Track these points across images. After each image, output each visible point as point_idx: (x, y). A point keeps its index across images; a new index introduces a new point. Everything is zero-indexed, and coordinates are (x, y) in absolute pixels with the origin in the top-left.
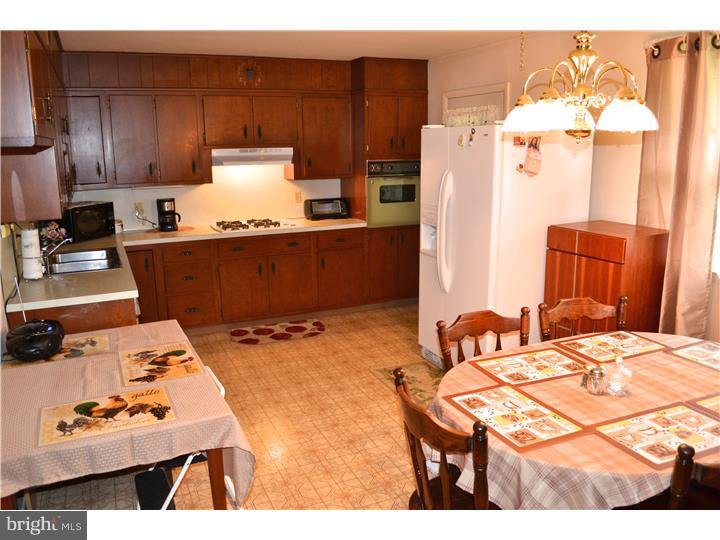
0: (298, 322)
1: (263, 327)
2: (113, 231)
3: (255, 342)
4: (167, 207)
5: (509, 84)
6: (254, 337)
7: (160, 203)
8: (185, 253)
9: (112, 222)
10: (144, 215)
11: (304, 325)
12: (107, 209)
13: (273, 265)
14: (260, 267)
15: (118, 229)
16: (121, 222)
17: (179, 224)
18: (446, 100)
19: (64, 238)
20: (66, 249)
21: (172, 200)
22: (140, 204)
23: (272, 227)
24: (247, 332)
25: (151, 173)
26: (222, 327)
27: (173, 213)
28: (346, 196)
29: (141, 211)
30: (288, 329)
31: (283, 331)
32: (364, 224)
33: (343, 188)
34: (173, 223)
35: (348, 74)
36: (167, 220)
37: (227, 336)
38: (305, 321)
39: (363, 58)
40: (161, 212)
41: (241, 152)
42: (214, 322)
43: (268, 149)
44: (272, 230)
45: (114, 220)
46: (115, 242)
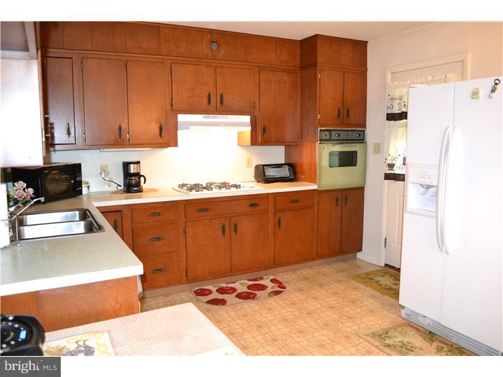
0: (255, 280)
1: (224, 285)
2: (80, 192)
3: (223, 302)
4: (133, 169)
5: (470, 55)
6: (220, 296)
7: (126, 165)
8: (154, 214)
9: (80, 184)
10: (110, 176)
11: (261, 282)
12: (75, 170)
13: (236, 226)
14: (224, 227)
15: (85, 191)
16: (87, 183)
17: (144, 186)
18: (389, 75)
19: (32, 199)
20: (33, 209)
21: (138, 163)
22: (106, 166)
23: (233, 189)
24: (210, 292)
25: (120, 135)
26: (186, 286)
27: (138, 175)
28: (291, 162)
29: (107, 173)
30: (249, 287)
31: (245, 289)
32: (314, 187)
33: (287, 155)
34: (138, 184)
35: (298, 52)
36: (132, 182)
37: (192, 295)
38: (262, 278)
39: (316, 36)
40: (127, 174)
41: (204, 117)
42: (179, 282)
43: (229, 116)
44: (233, 192)
45: (81, 182)
46: (82, 203)
